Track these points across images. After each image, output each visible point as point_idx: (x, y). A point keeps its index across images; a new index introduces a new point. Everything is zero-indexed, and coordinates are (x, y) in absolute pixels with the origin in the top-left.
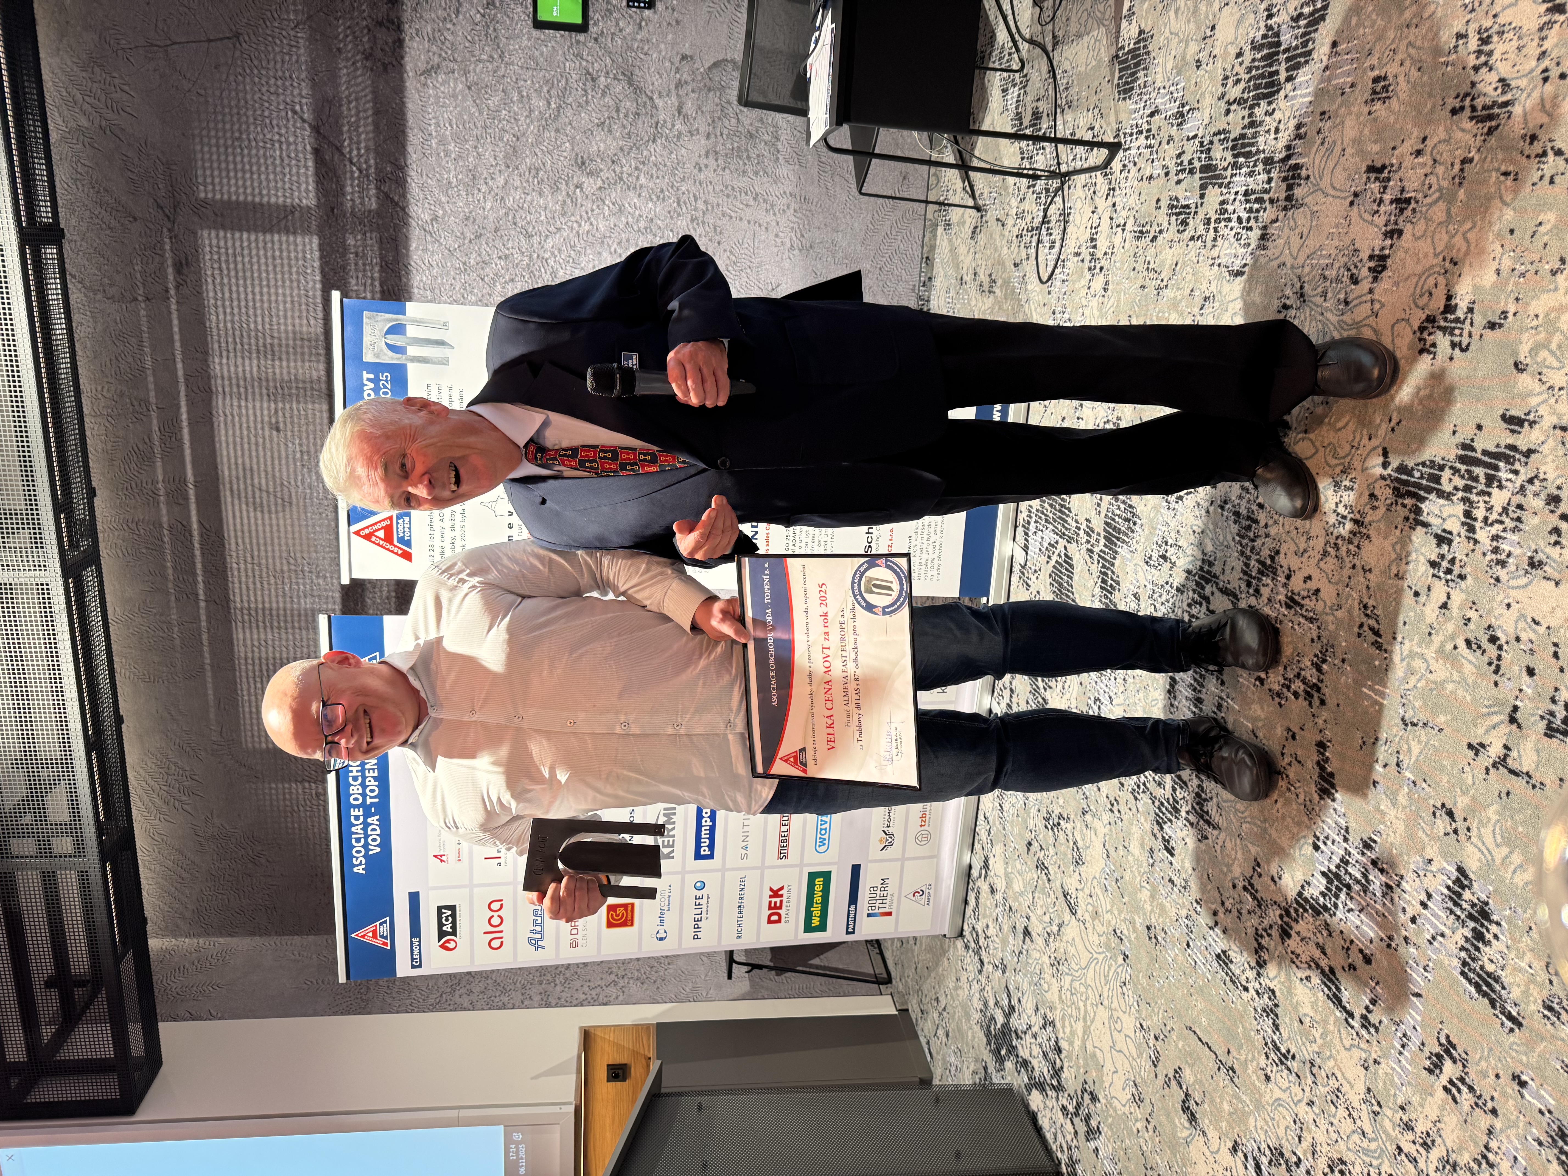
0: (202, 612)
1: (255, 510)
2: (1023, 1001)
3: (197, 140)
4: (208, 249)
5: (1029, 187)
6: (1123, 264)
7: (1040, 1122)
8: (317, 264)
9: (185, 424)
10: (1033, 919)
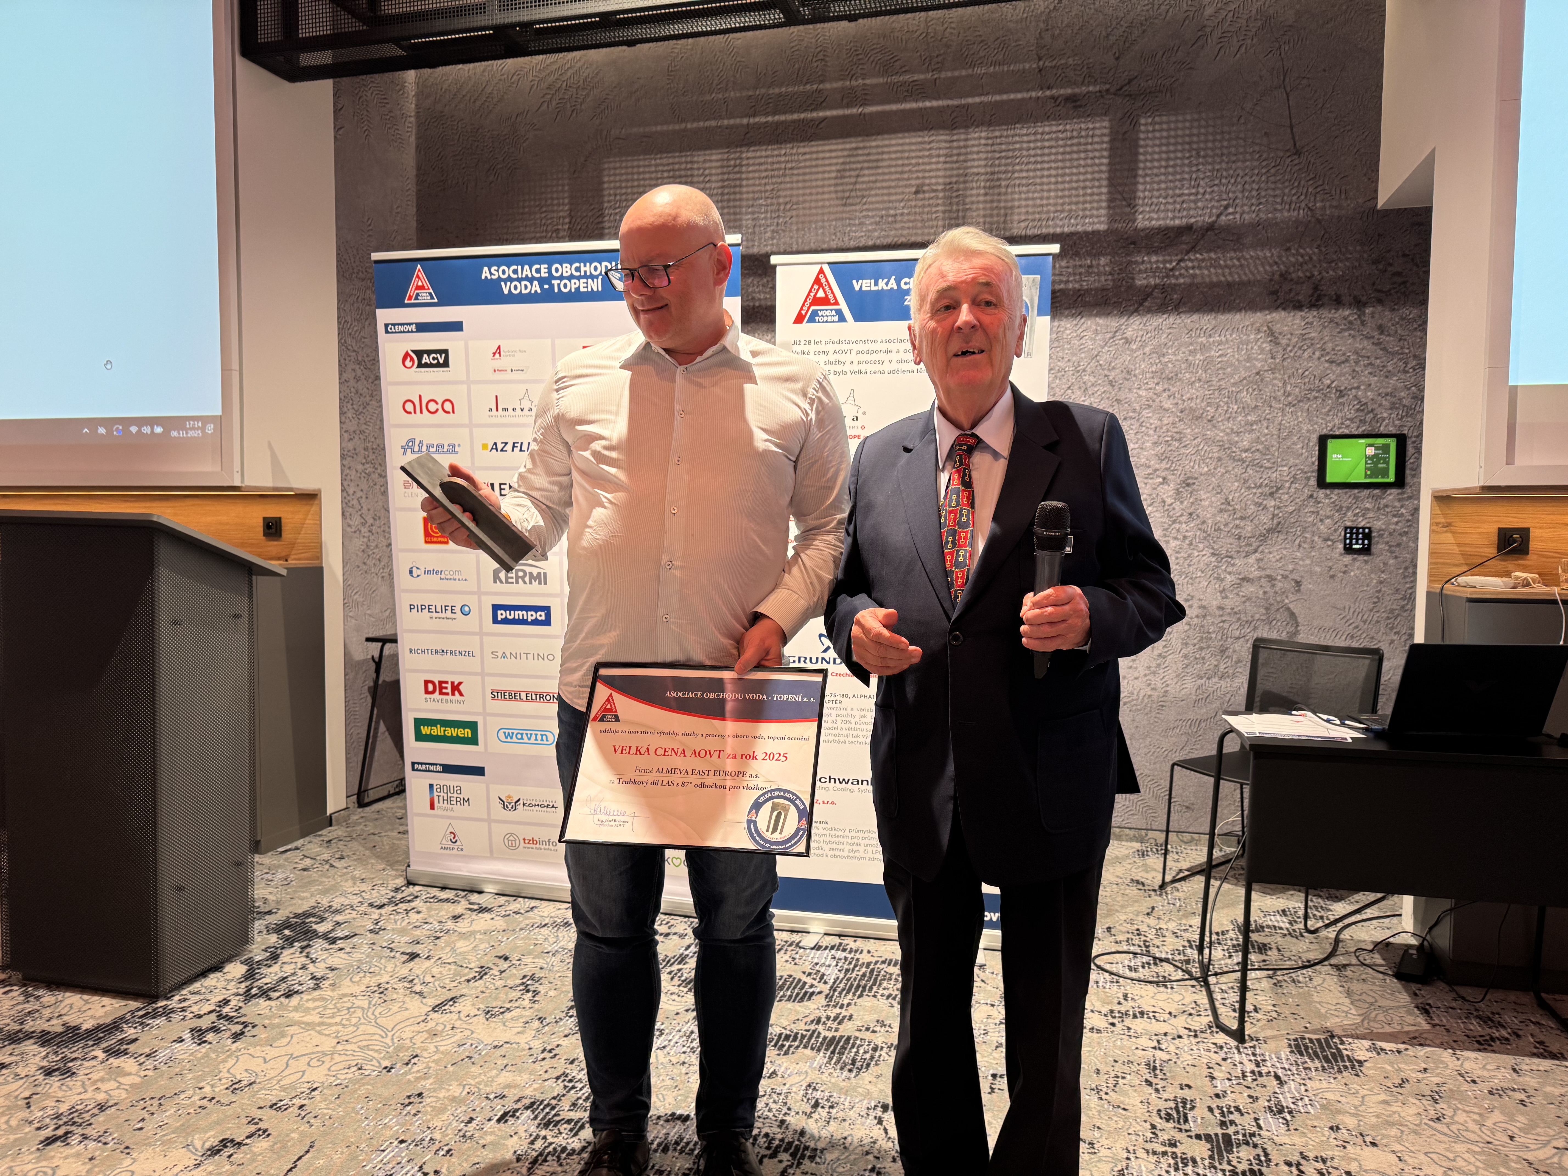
0: (738, 121)
1: (838, 171)
2: (341, 954)
3: (1196, 116)
4: (1091, 126)
5: (1189, 941)
6: (1120, 1048)
7: (212, 976)
8: (1080, 228)
9: (921, 105)
10: (428, 964)
